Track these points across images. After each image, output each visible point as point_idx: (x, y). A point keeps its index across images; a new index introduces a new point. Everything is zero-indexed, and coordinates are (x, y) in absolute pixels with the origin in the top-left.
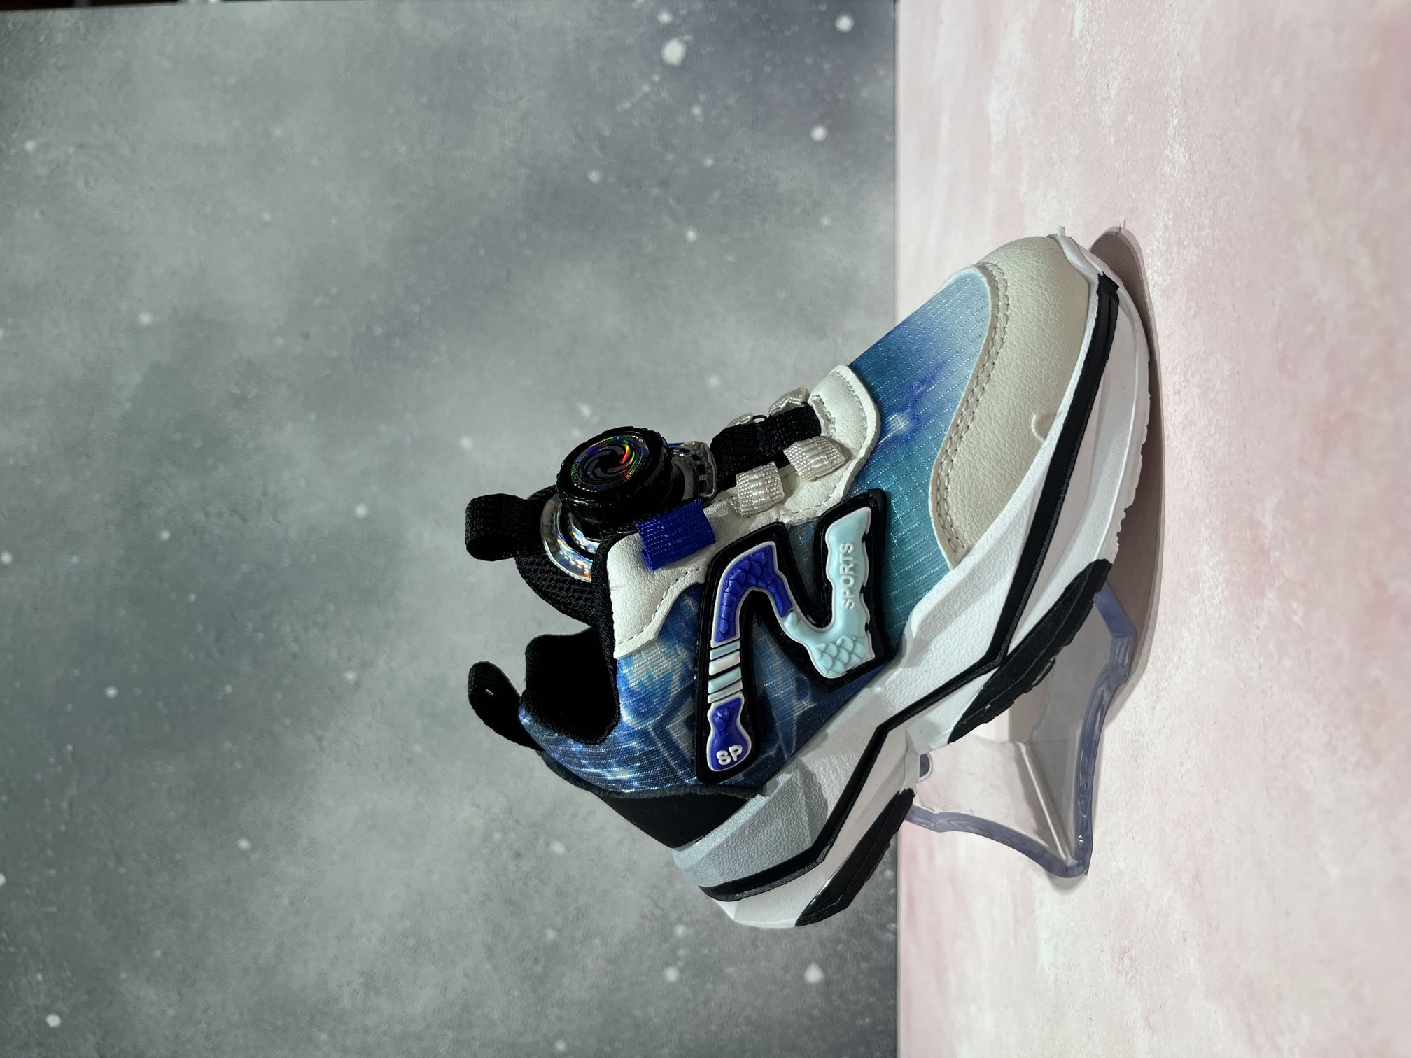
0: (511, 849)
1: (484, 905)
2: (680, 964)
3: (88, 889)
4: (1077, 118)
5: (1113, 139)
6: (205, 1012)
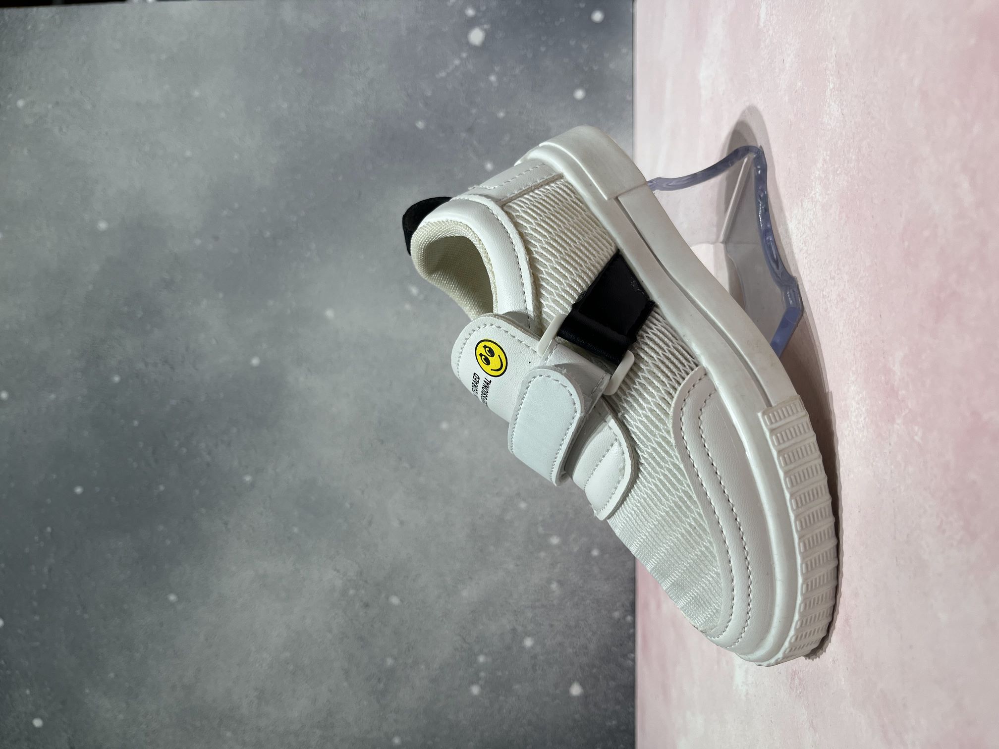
0: (362, 601)
1: (342, 641)
2: (482, 682)
3: (62, 629)
4: (762, 83)
5: (787, 98)
6: (145, 716)
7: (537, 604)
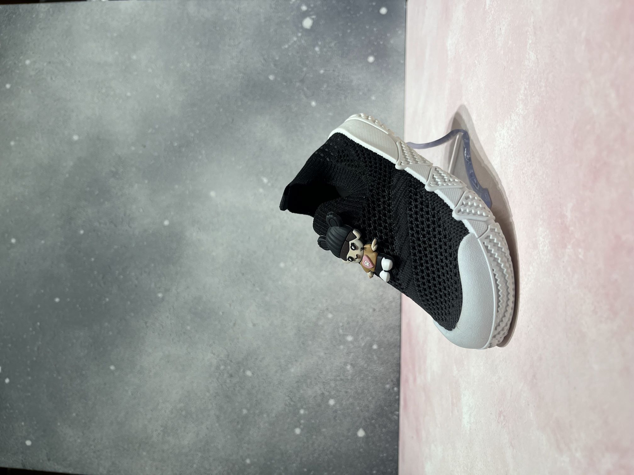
0: (228, 373)
1: (216, 398)
2: (302, 426)
3: (44, 386)
4: (487, 45)
5: (502, 52)
6: (94, 440)
7: (338, 378)
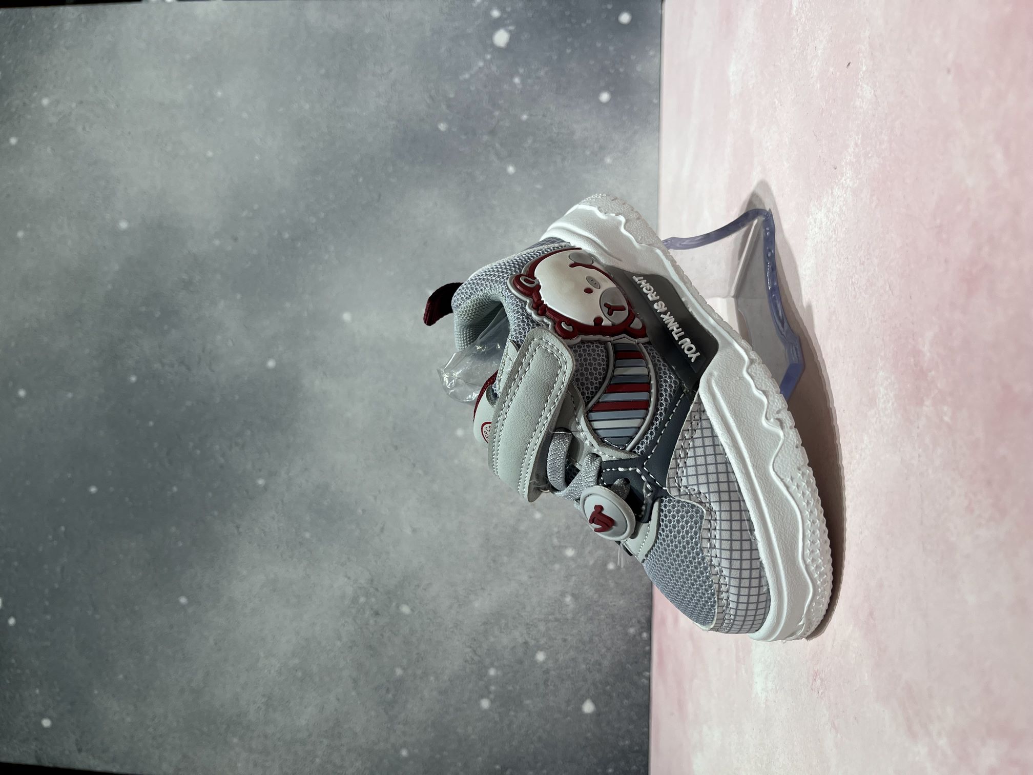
0: (372, 609)
1: (352, 649)
2: (492, 696)
3: (73, 629)
4: (793, 73)
5: (819, 85)
6: (153, 719)
7: (550, 617)
